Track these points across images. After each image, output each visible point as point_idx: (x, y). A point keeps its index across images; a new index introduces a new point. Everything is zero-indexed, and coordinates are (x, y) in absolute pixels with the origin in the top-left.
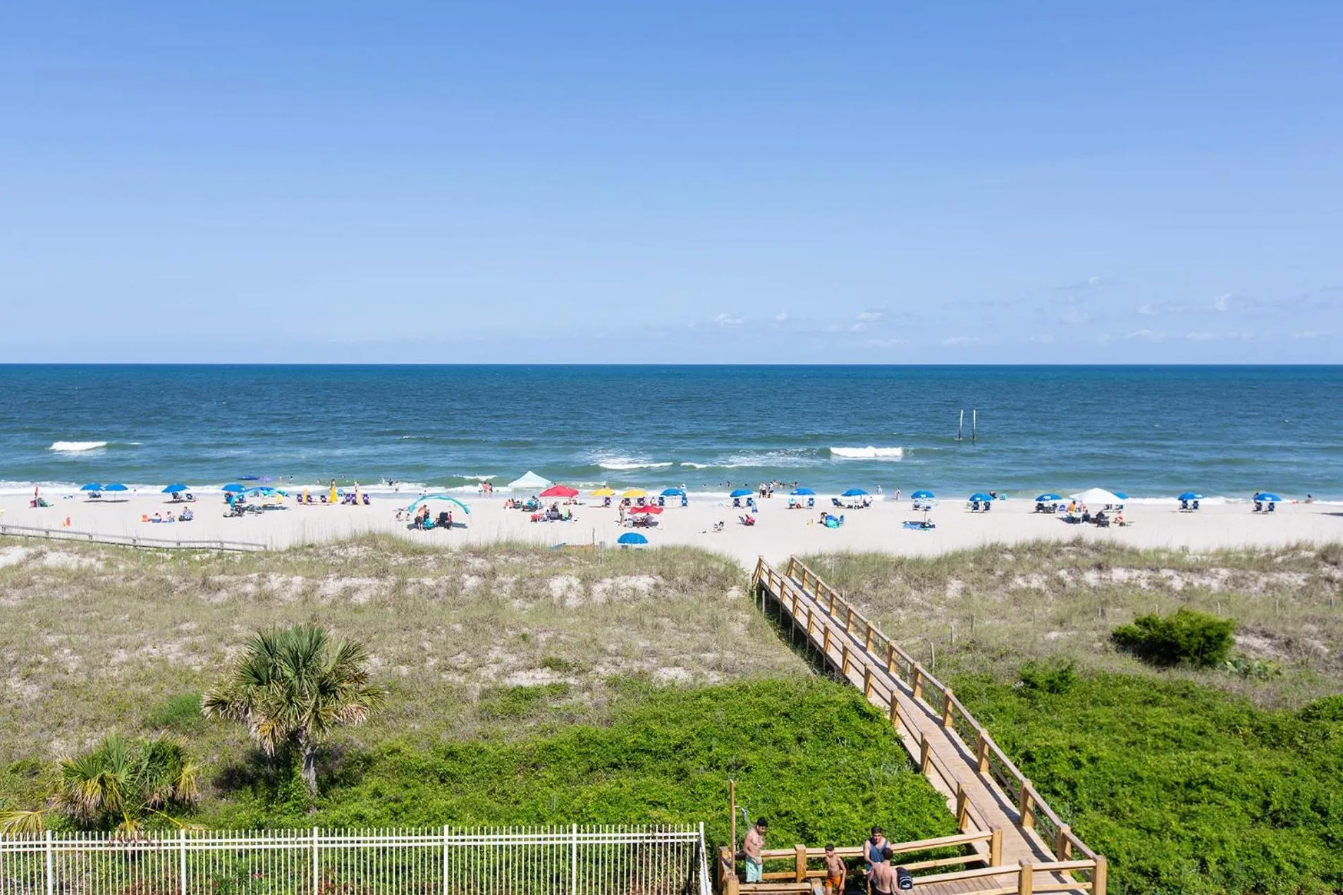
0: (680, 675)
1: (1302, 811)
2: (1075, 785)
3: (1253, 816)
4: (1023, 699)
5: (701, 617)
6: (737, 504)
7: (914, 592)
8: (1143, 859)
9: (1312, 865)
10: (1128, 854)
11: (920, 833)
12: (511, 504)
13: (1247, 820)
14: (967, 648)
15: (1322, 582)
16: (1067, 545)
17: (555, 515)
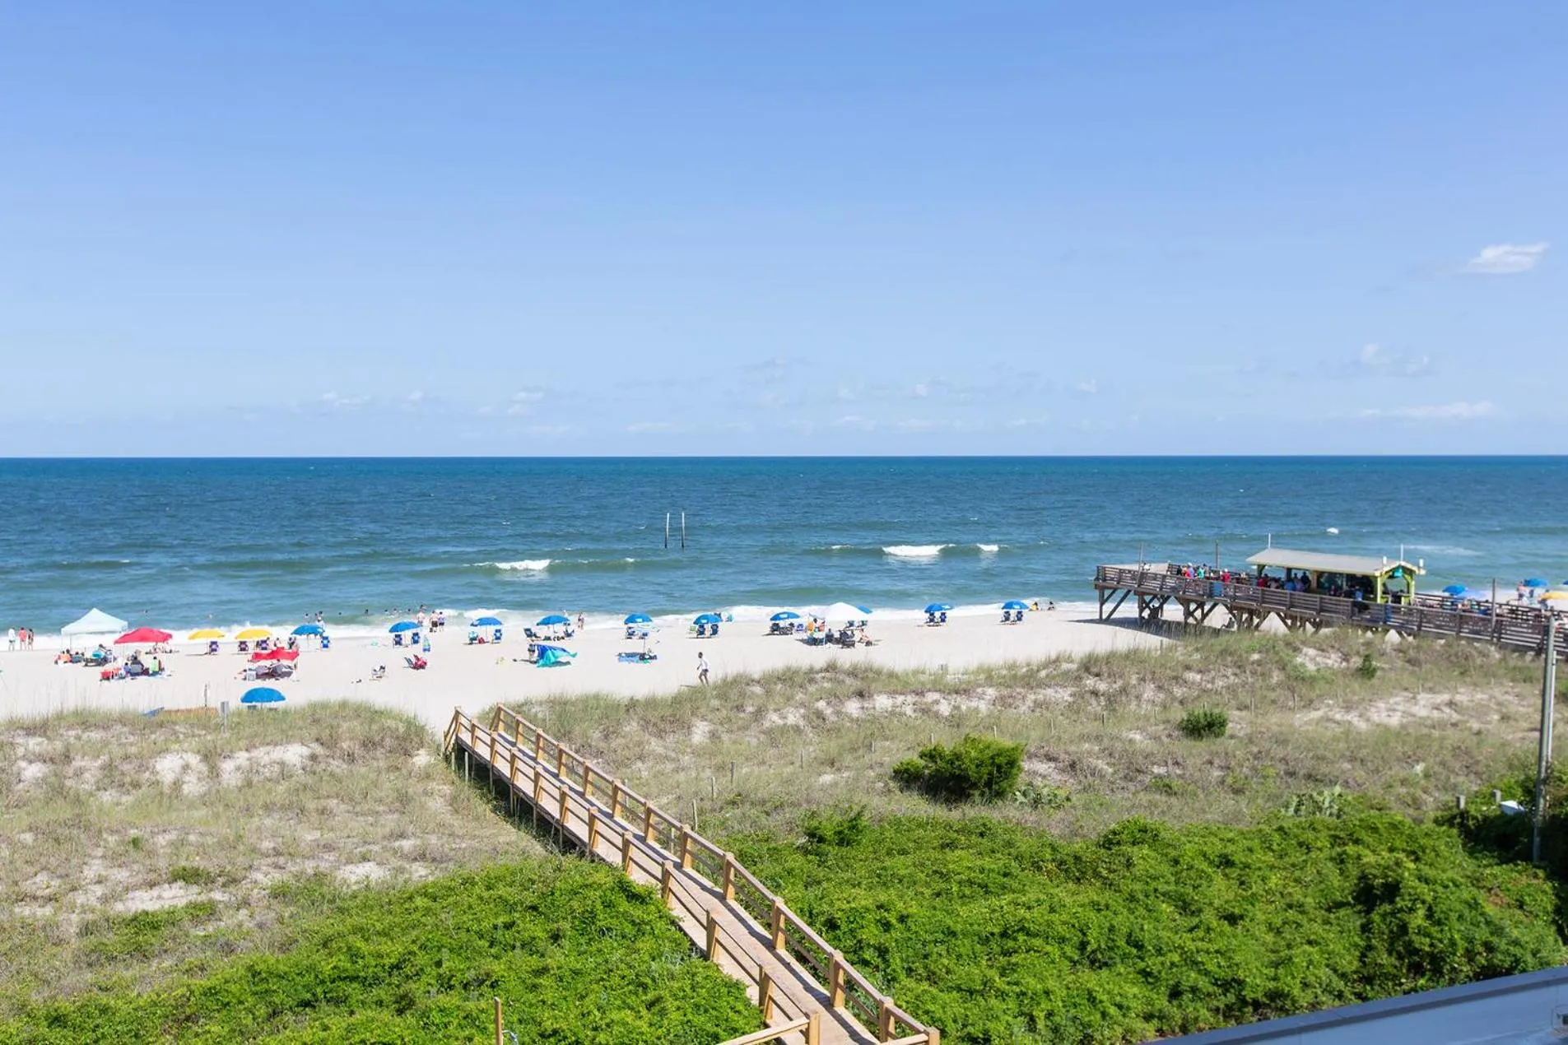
0: (373, 872)
1: (1118, 947)
2: (887, 951)
3: (1071, 960)
4: (810, 857)
5: (383, 794)
6: (398, 642)
7: (653, 740)
8: (973, 1025)
9: (1135, 1005)
10: (955, 1021)
11: (722, 1033)
12: (66, 657)
13: (1066, 965)
14: (734, 803)
15: (1087, 696)
16: (821, 671)
17: (137, 669)
